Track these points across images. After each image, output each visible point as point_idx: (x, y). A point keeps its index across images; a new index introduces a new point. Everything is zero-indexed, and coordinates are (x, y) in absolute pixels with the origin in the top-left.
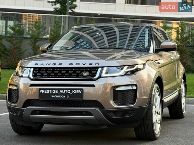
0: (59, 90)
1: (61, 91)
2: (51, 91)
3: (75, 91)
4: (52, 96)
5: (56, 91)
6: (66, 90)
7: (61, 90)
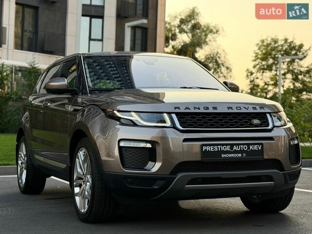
0: (232, 146)
1: (235, 148)
2: (221, 148)
3: (253, 147)
4: (223, 156)
5: (228, 148)
6: (242, 146)
7: (235, 146)
